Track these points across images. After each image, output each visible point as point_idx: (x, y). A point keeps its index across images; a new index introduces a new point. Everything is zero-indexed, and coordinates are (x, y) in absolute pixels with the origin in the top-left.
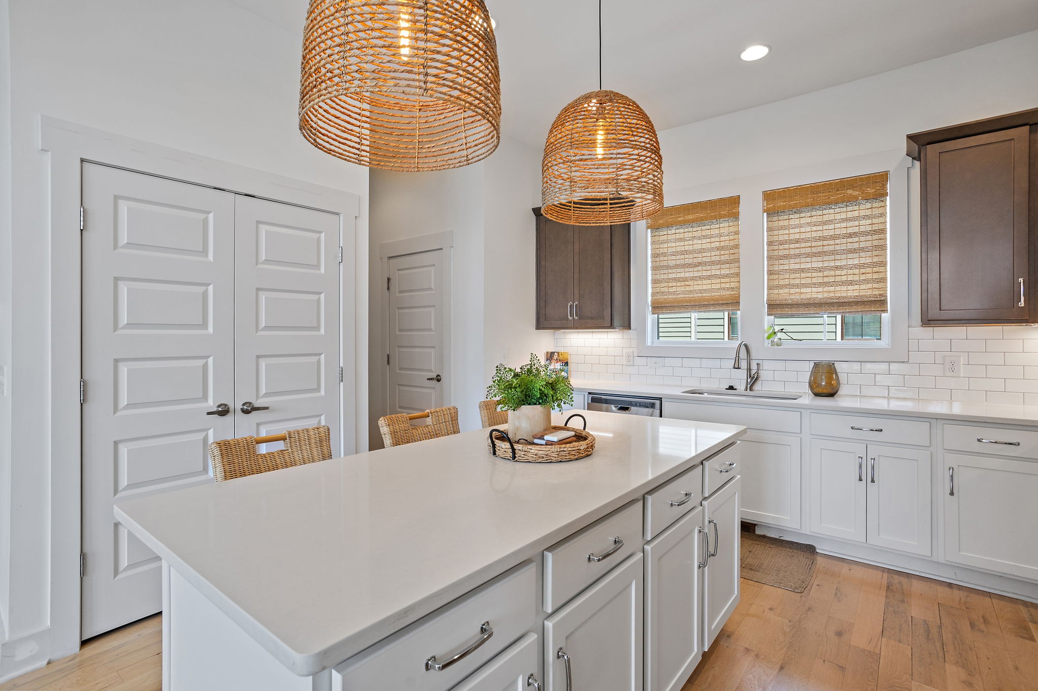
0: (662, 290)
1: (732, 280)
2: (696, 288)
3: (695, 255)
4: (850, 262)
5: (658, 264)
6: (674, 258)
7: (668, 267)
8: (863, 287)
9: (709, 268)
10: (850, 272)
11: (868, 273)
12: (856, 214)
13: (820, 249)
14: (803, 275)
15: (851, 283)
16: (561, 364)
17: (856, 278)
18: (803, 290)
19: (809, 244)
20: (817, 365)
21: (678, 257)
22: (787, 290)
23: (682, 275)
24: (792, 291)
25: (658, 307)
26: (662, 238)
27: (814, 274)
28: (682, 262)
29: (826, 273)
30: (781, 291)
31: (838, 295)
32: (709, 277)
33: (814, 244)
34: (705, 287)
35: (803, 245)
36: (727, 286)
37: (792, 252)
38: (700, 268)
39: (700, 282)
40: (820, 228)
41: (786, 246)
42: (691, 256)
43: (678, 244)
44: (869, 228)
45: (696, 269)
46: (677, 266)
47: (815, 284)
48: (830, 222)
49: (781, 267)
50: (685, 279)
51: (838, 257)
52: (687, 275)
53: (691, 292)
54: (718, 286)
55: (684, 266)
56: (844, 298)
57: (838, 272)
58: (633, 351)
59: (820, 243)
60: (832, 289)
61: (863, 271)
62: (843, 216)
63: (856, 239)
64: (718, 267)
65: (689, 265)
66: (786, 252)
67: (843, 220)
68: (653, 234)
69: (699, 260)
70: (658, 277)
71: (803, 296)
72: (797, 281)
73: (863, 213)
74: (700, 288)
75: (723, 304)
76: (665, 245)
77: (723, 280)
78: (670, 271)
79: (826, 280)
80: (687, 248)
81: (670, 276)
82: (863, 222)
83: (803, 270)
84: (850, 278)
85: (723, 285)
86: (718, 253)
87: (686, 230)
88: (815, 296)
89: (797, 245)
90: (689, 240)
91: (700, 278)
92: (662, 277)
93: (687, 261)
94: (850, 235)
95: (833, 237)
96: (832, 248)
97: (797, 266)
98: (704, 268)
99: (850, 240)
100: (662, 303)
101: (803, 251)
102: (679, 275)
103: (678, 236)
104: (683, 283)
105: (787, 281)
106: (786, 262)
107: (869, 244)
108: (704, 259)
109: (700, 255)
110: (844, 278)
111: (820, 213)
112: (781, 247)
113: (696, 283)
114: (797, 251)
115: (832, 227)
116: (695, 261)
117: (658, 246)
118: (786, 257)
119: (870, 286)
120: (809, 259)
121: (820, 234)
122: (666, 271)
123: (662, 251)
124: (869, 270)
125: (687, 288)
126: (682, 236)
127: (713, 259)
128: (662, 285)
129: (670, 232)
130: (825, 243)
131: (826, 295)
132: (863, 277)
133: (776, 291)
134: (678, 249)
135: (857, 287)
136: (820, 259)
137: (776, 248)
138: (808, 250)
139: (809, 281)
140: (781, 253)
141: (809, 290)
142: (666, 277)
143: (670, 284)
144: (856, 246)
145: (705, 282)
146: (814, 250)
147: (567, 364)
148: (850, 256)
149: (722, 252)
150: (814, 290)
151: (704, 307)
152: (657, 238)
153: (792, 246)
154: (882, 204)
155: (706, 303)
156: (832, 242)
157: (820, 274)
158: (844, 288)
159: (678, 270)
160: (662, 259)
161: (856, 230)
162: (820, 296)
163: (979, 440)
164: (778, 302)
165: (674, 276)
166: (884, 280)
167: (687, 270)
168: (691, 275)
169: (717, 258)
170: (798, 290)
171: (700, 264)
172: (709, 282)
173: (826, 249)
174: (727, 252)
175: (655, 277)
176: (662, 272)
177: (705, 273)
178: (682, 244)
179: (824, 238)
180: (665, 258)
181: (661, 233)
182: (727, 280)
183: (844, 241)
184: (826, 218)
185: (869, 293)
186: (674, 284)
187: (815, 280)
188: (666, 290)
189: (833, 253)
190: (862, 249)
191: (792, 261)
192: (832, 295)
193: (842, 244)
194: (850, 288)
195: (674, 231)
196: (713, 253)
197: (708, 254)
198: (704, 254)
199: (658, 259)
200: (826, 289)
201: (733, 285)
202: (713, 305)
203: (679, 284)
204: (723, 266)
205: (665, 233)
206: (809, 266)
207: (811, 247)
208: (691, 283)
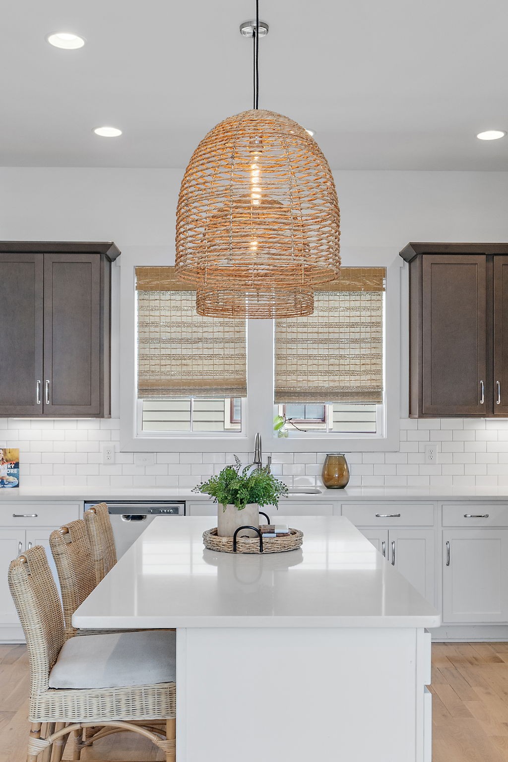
0: (153, 368)
1: (238, 361)
2: (195, 368)
3: (195, 329)
4: (352, 351)
5: (147, 335)
6: (168, 329)
7: (160, 341)
8: (363, 377)
9: (211, 345)
10: (353, 361)
11: (368, 364)
12: (357, 304)
13: (326, 336)
14: (310, 362)
15: (352, 373)
16: (10, 467)
17: (357, 368)
18: (310, 378)
19: (316, 330)
20: (329, 457)
21: (173, 329)
22: (294, 377)
23: (178, 352)
24: (300, 378)
25: (146, 389)
26: (152, 304)
27: (321, 362)
28: (179, 336)
29: (332, 361)
30: (289, 378)
31: (342, 384)
32: (211, 357)
33: (321, 330)
34: (206, 368)
35: (310, 330)
36: (232, 368)
37: (300, 336)
38: (200, 345)
39: (200, 362)
40: (326, 314)
41: (294, 329)
42: (190, 330)
43: (173, 313)
44: (368, 320)
45: (195, 346)
46: (171, 341)
47: (320, 372)
48: (335, 309)
49: (289, 352)
50: (182, 357)
51: (342, 346)
52: (184, 352)
53: (189, 373)
54: (221, 368)
55: (181, 341)
56: (348, 388)
57: (342, 362)
58: (114, 446)
59: (326, 330)
60: (336, 378)
61: (363, 362)
62: (347, 305)
63: (358, 330)
64: (221, 345)
65: (188, 341)
66: (294, 336)
67: (348, 309)
68: (142, 297)
69: (200, 335)
70: (147, 352)
71: (310, 384)
72: (304, 368)
73: (363, 304)
74: (200, 368)
75: (227, 389)
76: (157, 313)
77: (227, 362)
78: (163, 345)
79: (331, 368)
80: (184, 319)
81: (163, 352)
82: (363, 313)
83: (310, 357)
84: (352, 368)
85: (227, 367)
86: (221, 329)
87: (184, 297)
88: (322, 385)
89: (305, 330)
90: (187, 310)
91: (200, 357)
92: (153, 352)
93: (184, 335)
94: (353, 325)
95: (339, 325)
96: (336, 336)
97: (305, 352)
98: (206, 345)
99: (352, 330)
100: (153, 385)
101: (310, 336)
102: (174, 352)
103: (173, 303)
104: (179, 362)
105: (294, 368)
106: (294, 346)
107: (368, 336)
108: (206, 335)
109: (200, 330)
110: (347, 368)
111: (326, 298)
112: (289, 330)
113: (195, 362)
114: (305, 336)
115: (336, 314)
116: (195, 335)
117: (147, 313)
118: (293, 341)
119: (368, 377)
120: (315, 346)
121: (326, 320)
122: (158, 346)
123: (152, 319)
124: (368, 361)
125: (185, 368)
126: (178, 304)
127: (216, 335)
128: (153, 362)
129: (163, 297)
130: (331, 330)
131: (332, 384)
132: (363, 368)
133: (284, 378)
134: (174, 319)
135: (358, 377)
136: (326, 346)
137: (284, 330)
138: (315, 336)
139: (315, 368)
140: (290, 336)
141: (315, 378)
142: (157, 352)
143: (163, 362)
144: (357, 336)
145: (206, 362)
146: (321, 336)
147: (17, 465)
148: (352, 345)
149: (227, 329)
150: (321, 378)
151: (204, 391)
152: (146, 303)
153: (300, 330)
154: (378, 297)
155: (208, 387)
156: (337, 330)
157: (326, 362)
158: (347, 378)
159: (174, 346)
160: (152, 329)
161: (357, 320)
162: (326, 385)
163: (465, 516)
164: (286, 390)
165: (168, 352)
166: (379, 372)
167: (184, 346)
168: (189, 352)
169: (221, 335)
170: (305, 378)
171: (200, 340)
172: (211, 362)
173: (331, 336)
174: (232, 329)
175: (143, 351)
176: (152, 346)
177: (206, 352)
178: (179, 314)
179: (329, 325)
180: (157, 329)
181: (152, 297)
182: (232, 362)
183: (347, 330)
184: (332, 304)
185: (368, 384)
186: (168, 362)
187: (321, 368)
188: (157, 368)
189: (338, 341)
190: (362, 341)
191: (300, 346)
192: (337, 384)
193: (346, 334)
194: (353, 378)
195: (168, 297)
196: (216, 329)
197: (210, 330)
198: (205, 329)
199: (147, 329)
200: (332, 378)
201: (238, 368)
202: (216, 390)
203: (174, 362)
204: (227, 345)
205: (157, 297)
206: (315, 352)
207: (318, 333)
208: (189, 362)
